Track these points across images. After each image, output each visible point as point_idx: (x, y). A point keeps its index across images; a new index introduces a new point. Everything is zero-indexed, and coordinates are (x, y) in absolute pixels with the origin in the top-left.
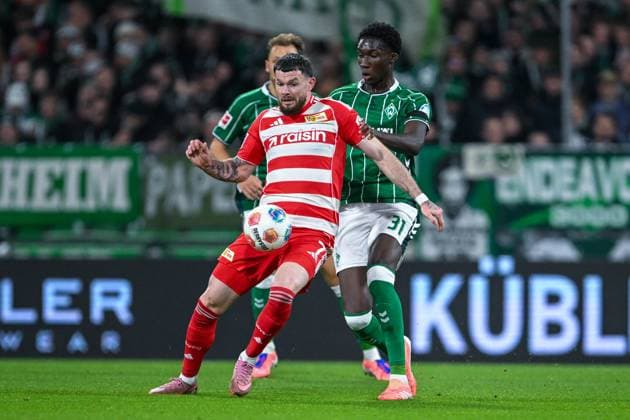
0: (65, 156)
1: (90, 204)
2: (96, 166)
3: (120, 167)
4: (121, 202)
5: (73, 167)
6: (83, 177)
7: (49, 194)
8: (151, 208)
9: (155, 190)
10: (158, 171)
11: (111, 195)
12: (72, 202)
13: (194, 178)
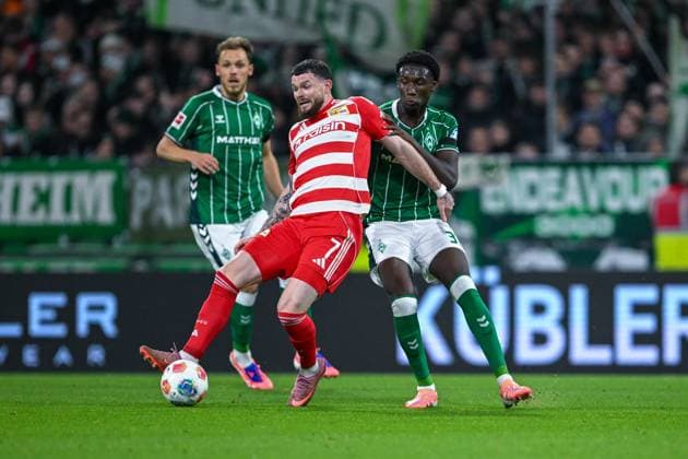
0: (50, 170)
1: (75, 218)
2: (81, 180)
3: (105, 180)
4: (106, 216)
5: (59, 181)
6: (68, 190)
7: (34, 209)
8: (136, 220)
9: (140, 203)
10: (143, 184)
11: (96, 208)
12: (57, 215)
13: (179, 192)
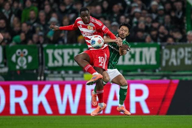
1: (144, 63)
2: (145, 50)
3: (153, 50)
4: (153, 62)
5: (138, 50)
6: (141, 53)
7: (130, 60)
8: (164, 63)
9: (165, 57)
10: (166, 51)
11: (150, 60)
12: (138, 62)
13: (178, 54)
